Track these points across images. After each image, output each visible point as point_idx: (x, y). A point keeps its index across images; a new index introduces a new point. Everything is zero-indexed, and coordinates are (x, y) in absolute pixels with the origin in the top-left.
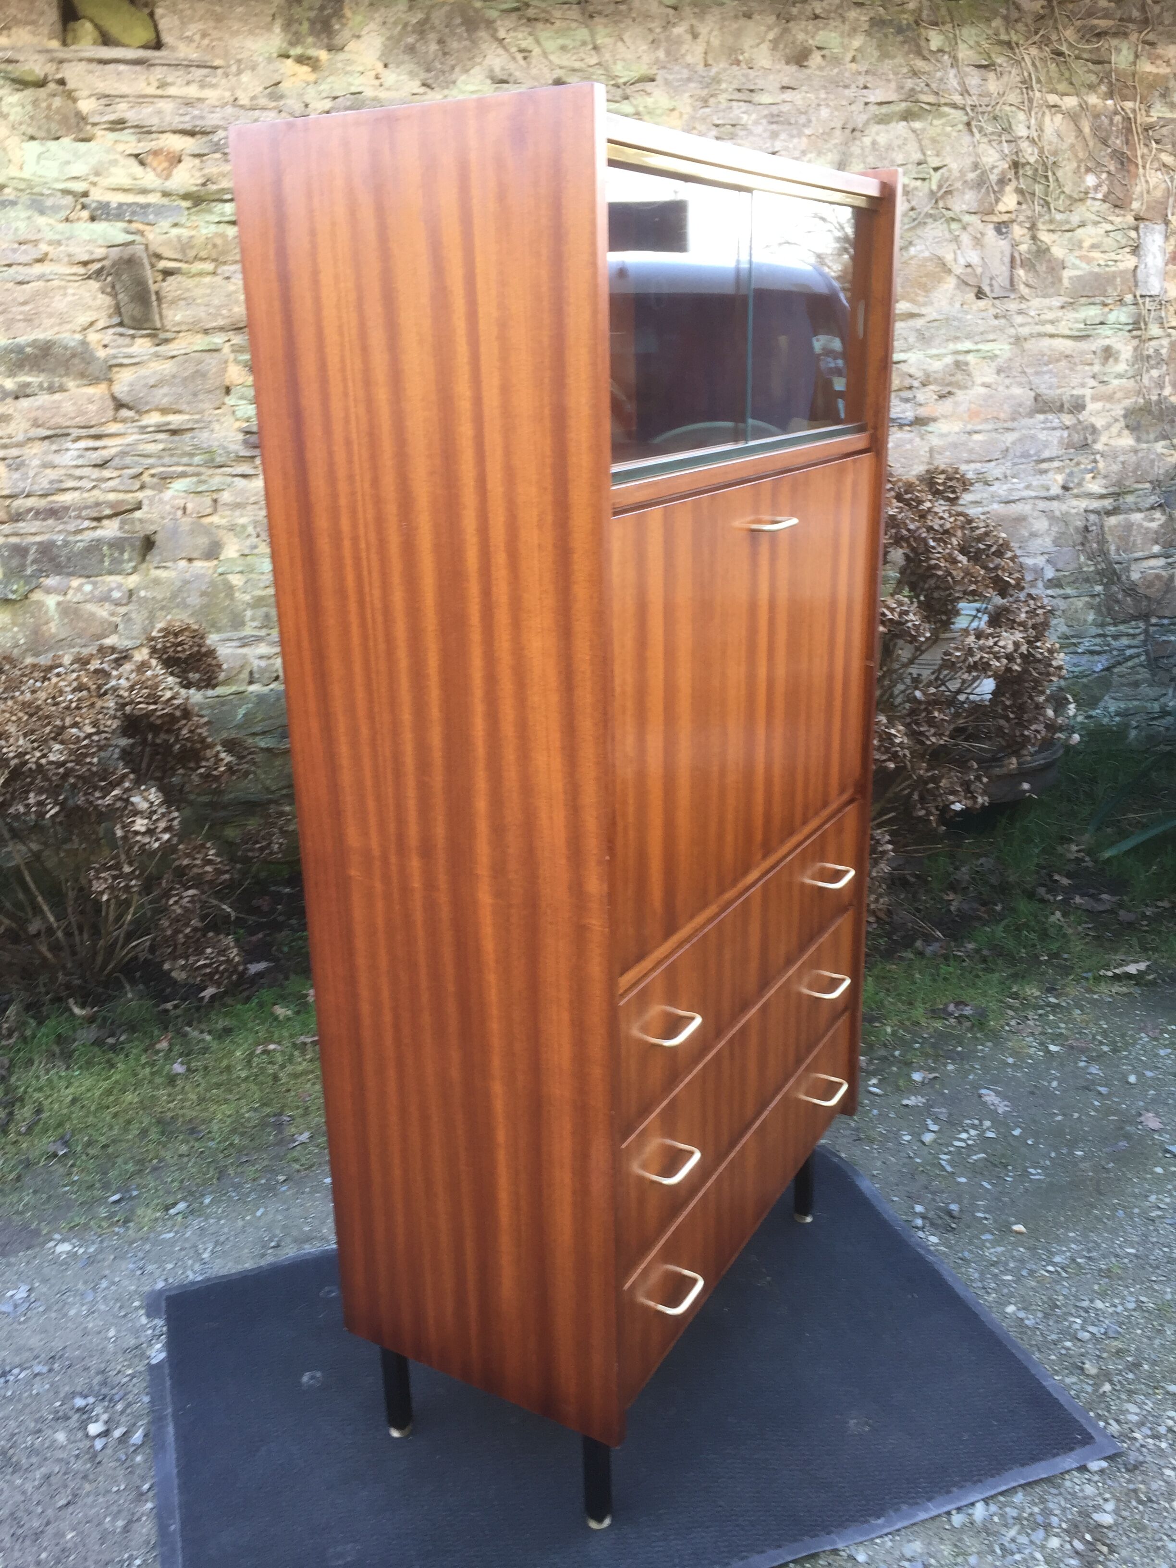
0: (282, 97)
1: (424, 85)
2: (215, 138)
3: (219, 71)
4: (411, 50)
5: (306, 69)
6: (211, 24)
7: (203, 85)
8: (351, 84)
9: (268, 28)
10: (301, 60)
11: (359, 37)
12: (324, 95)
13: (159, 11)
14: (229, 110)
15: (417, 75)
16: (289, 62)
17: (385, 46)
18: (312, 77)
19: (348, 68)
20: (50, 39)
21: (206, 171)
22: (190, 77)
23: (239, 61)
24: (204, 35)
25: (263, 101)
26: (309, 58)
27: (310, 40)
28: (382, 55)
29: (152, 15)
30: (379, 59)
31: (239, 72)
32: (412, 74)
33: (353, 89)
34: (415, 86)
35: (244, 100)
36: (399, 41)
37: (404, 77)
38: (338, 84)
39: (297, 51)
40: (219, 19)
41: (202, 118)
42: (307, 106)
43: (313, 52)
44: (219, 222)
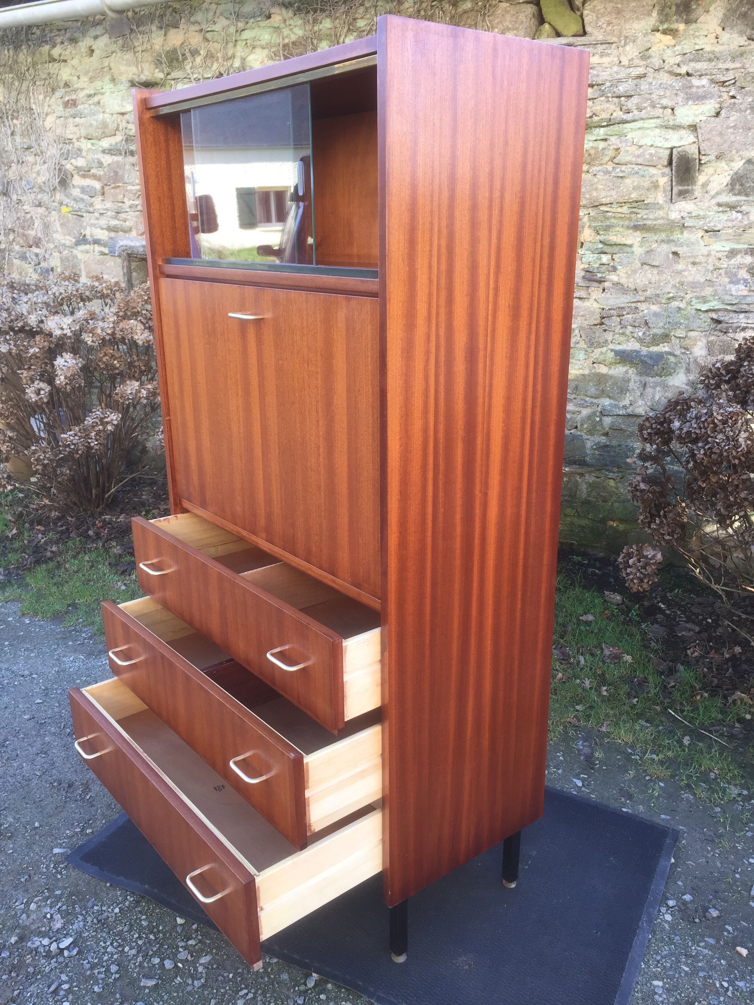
0: (649, 57)
1: (749, 39)
2: (603, 88)
3: (614, 46)
4: (744, 16)
5: (669, 37)
6: (614, 16)
7: (602, 55)
8: (695, 44)
9: (649, 14)
10: (665, 32)
11: (708, 12)
12: (677, 53)
13: (585, 12)
14: (615, 69)
15: (745, 33)
16: (658, 35)
17: (725, 15)
18: (673, 42)
19: (697, 34)
20: (525, 37)
21: (594, 108)
22: (595, 51)
23: (626, 37)
24: (609, 24)
25: (637, 62)
26: (671, 30)
27: (675, 18)
28: (723, 21)
29: (581, 16)
30: (719, 25)
31: (626, 44)
32: (741, 33)
33: (697, 47)
34: (743, 40)
35: (625, 62)
36: (735, 11)
37: (735, 36)
38: (687, 46)
39: (666, 26)
40: (619, 12)
41: (598, 76)
42: (664, 62)
43: (674, 26)
44: (596, 140)
